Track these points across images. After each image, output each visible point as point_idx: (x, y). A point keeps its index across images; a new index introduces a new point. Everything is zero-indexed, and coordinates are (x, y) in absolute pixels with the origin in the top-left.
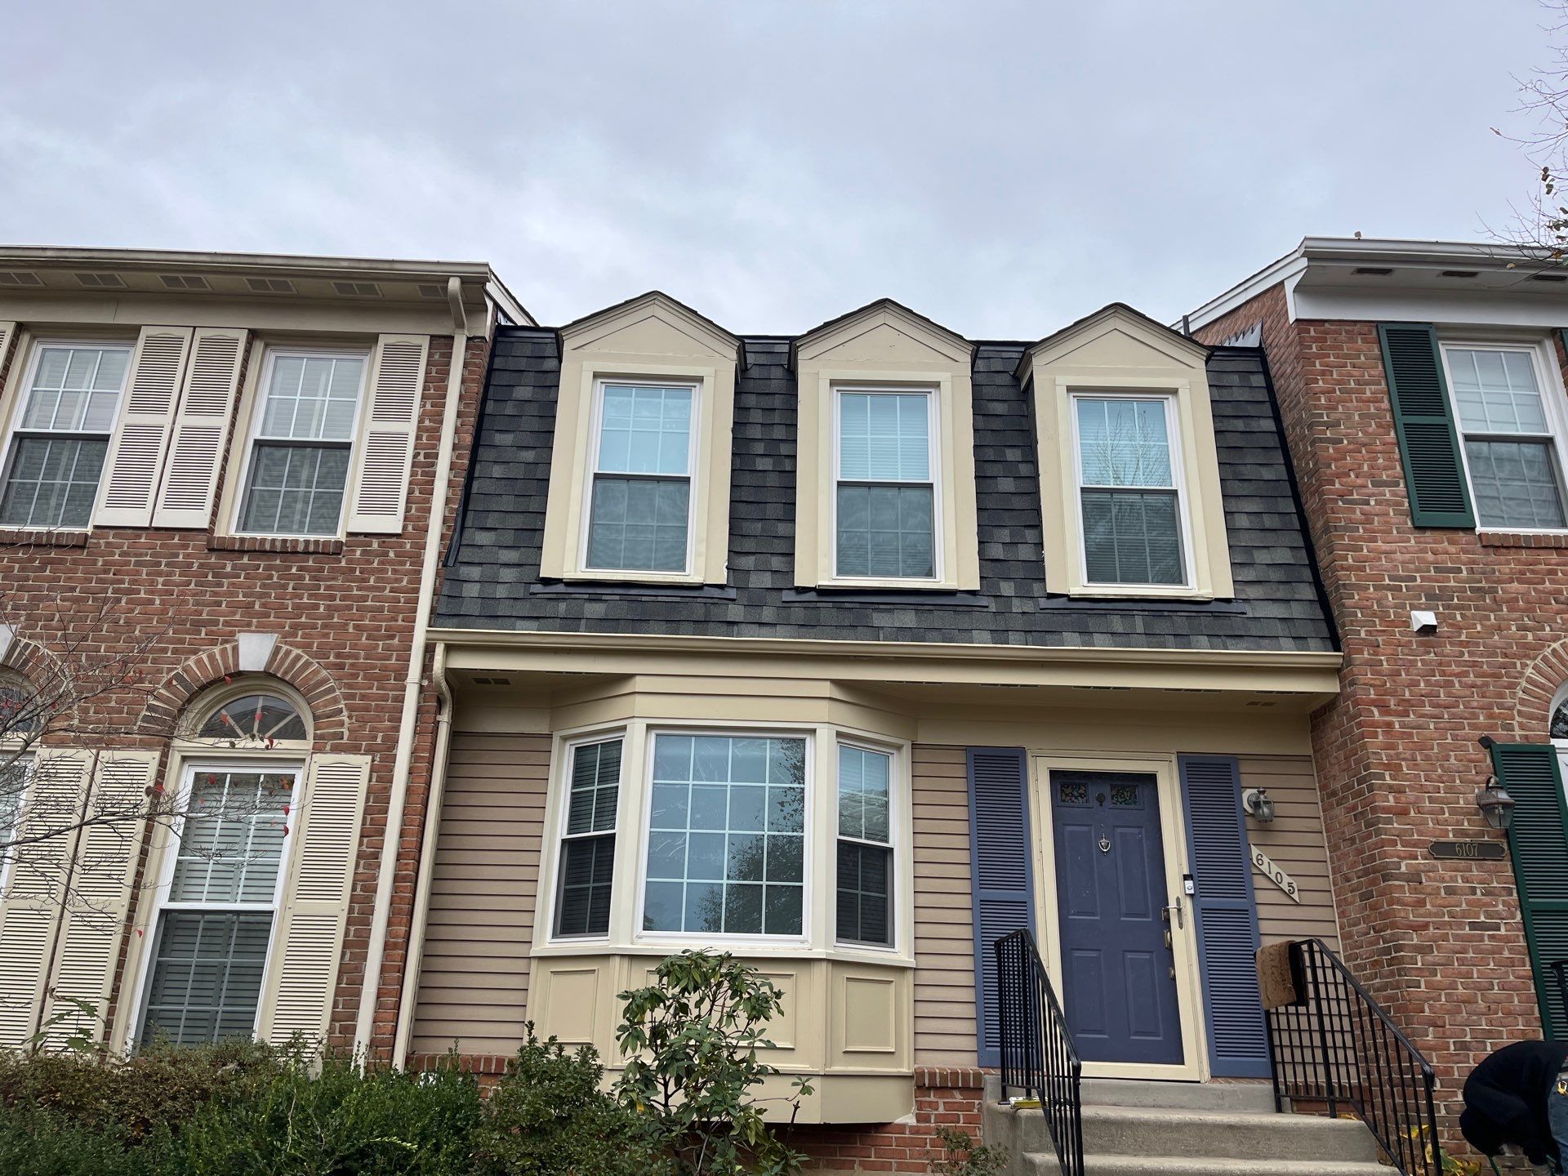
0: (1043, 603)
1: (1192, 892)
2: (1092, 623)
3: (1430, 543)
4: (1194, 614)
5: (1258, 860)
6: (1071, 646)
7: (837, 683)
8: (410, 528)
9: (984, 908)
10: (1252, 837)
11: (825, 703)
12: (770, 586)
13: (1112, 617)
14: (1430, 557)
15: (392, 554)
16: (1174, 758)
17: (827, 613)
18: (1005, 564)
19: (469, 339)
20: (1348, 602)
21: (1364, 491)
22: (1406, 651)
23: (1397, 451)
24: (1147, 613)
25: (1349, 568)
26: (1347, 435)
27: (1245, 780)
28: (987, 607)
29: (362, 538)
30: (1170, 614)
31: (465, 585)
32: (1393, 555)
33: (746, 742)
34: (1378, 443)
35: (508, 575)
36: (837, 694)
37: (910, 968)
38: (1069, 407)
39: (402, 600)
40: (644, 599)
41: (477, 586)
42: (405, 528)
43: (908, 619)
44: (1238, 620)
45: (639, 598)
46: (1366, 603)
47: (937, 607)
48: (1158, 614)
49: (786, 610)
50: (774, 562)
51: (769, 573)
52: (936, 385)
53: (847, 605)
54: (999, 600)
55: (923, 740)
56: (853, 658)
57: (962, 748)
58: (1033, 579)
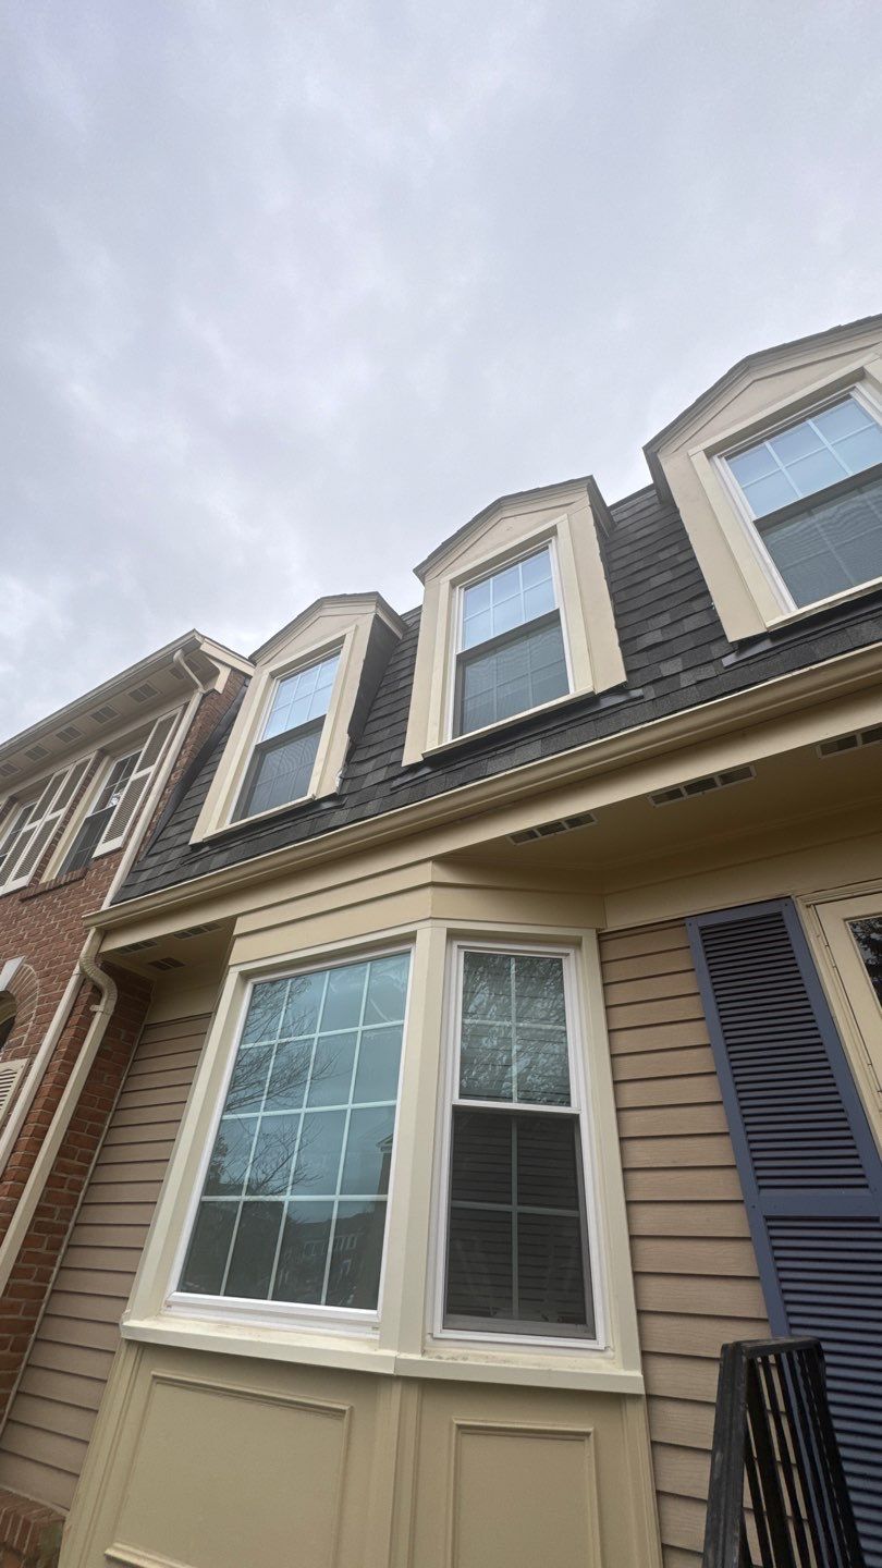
0: (730, 658)
7: (441, 860)
9: (775, 1237)
11: (429, 892)
12: (382, 780)
18: (665, 645)
19: (203, 695)
28: (642, 697)
29: (100, 861)
31: (143, 873)
33: (344, 972)
35: (173, 855)
36: (444, 876)
37: (635, 1397)
42: (126, 842)
47: (572, 724)
49: (392, 797)
50: (393, 757)
51: (385, 769)
52: (553, 531)
53: (458, 766)
54: (660, 684)
55: (615, 923)
56: (459, 822)
57: (679, 922)
58: (709, 643)
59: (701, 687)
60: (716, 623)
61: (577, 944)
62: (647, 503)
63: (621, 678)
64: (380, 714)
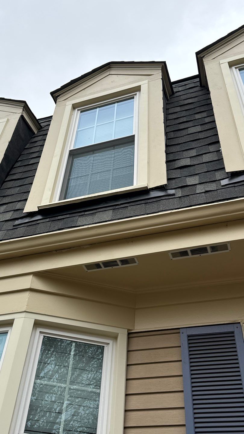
0: (225, 181)
7: (39, 275)
11: (27, 294)
12: (9, 219)
18: (191, 168)
28: (174, 195)
36: (39, 285)
49: (13, 231)
50: (18, 206)
51: (12, 212)
52: (138, 89)
53: (59, 218)
54: (185, 189)
56: (54, 252)
57: (176, 331)
58: (215, 170)
59: (207, 194)
60: (220, 160)
61: (115, 337)
62: (193, 85)
63: (164, 182)
64: (14, 177)
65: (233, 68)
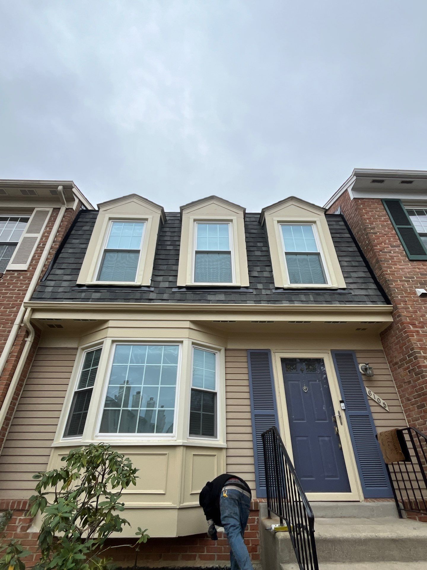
0: (274, 291)
1: (344, 408)
2: (293, 298)
3: (416, 265)
4: (332, 294)
5: (369, 393)
6: (285, 305)
7: (193, 322)
8: (31, 268)
9: (256, 419)
10: (365, 384)
12: (167, 286)
13: (301, 295)
14: (418, 270)
15: (21, 278)
16: (330, 352)
17: (190, 295)
18: (259, 278)
19: (67, 209)
20: (391, 286)
21: (389, 249)
22: (417, 303)
23: (397, 236)
24: (314, 294)
25: (389, 274)
26: (378, 232)
27: (359, 360)
28: (252, 292)
29: (11, 272)
30: (323, 294)
31: (47, 287)
32: (404, 270)
33: (154, 347)
34: (390, 234)
35: (65, 284)
36: (192, 326)
37: (224, 448)
38: (278, 228)
39: (21, 294)
40: (117, 291)
41: (52, 288)
42: (29, 268)
43: (222, 297)
44: (349, 296)
45: (115, 291)
46: (398, 286)
47: (233, 293)
48: (318, 294)
49: (173, 295)
50: (173, 280)
51: (168, 282)
52: (231, 220)
53: (197, 292)
54: (257, 290)
55: (229, 347)
56: (199, 312)
57: (246, 350)
58: (270, 283)
59: (268, 296)
60: (272, 278)
61: (220, 350)
62: (254, 219)
63: (248, 284)
65: (279, 224)
